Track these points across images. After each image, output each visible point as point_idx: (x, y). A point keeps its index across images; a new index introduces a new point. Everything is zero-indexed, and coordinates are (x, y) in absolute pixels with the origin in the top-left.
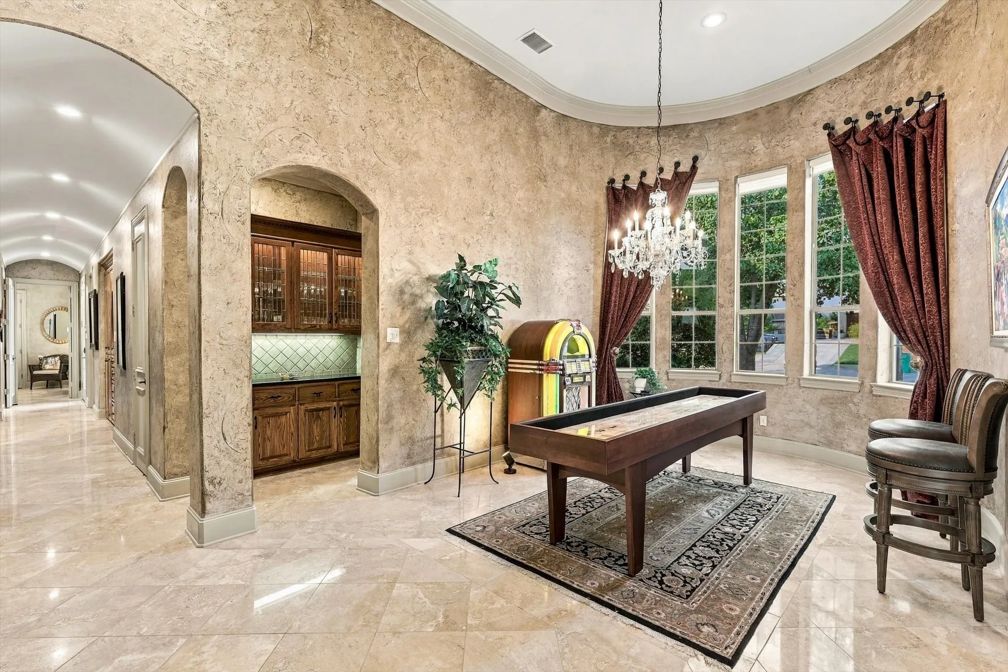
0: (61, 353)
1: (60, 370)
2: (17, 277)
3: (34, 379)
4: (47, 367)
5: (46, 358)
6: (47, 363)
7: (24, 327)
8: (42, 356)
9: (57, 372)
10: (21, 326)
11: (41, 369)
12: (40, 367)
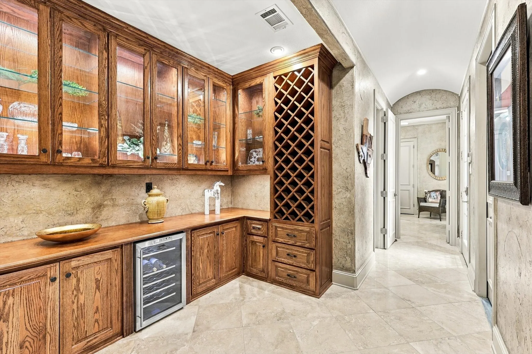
0: (442, 188)
1: (440, 203)
2: (400, 114)
3: (421, 209)
4: (430, 200)
5: (430, 192)
6: (430, 196)
7: (416, 167)
8: (427, 191)
9: (437, 205)
10: (413, 166)
11: (426, 202)
12: (425, 200)
